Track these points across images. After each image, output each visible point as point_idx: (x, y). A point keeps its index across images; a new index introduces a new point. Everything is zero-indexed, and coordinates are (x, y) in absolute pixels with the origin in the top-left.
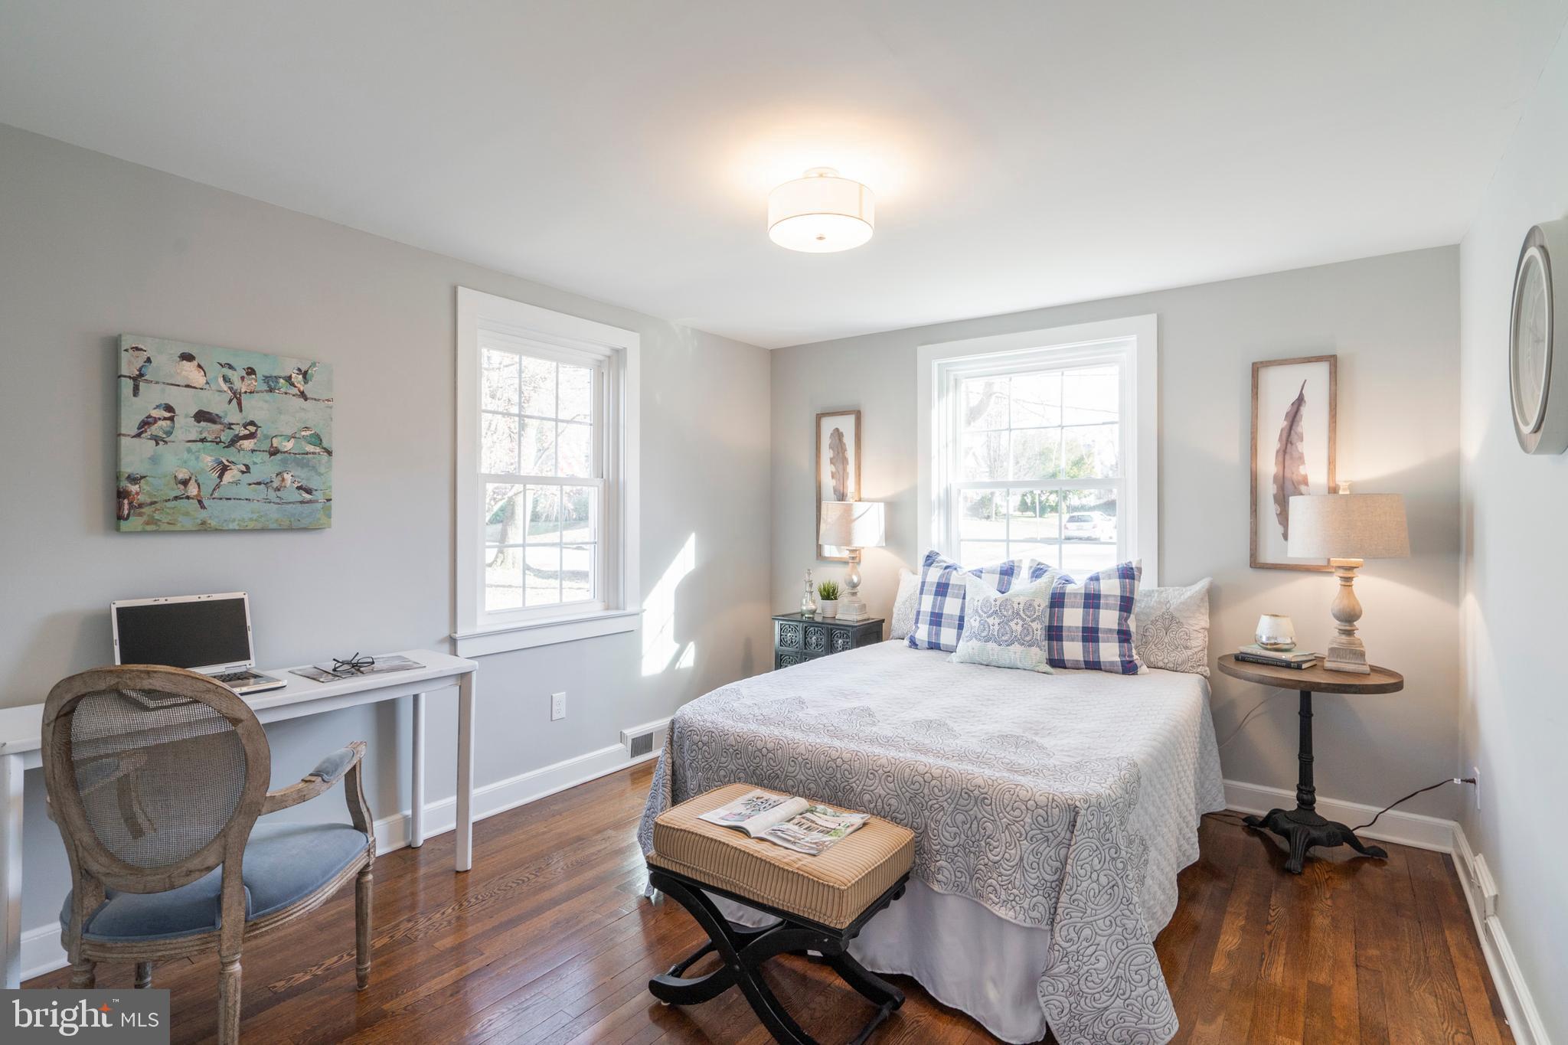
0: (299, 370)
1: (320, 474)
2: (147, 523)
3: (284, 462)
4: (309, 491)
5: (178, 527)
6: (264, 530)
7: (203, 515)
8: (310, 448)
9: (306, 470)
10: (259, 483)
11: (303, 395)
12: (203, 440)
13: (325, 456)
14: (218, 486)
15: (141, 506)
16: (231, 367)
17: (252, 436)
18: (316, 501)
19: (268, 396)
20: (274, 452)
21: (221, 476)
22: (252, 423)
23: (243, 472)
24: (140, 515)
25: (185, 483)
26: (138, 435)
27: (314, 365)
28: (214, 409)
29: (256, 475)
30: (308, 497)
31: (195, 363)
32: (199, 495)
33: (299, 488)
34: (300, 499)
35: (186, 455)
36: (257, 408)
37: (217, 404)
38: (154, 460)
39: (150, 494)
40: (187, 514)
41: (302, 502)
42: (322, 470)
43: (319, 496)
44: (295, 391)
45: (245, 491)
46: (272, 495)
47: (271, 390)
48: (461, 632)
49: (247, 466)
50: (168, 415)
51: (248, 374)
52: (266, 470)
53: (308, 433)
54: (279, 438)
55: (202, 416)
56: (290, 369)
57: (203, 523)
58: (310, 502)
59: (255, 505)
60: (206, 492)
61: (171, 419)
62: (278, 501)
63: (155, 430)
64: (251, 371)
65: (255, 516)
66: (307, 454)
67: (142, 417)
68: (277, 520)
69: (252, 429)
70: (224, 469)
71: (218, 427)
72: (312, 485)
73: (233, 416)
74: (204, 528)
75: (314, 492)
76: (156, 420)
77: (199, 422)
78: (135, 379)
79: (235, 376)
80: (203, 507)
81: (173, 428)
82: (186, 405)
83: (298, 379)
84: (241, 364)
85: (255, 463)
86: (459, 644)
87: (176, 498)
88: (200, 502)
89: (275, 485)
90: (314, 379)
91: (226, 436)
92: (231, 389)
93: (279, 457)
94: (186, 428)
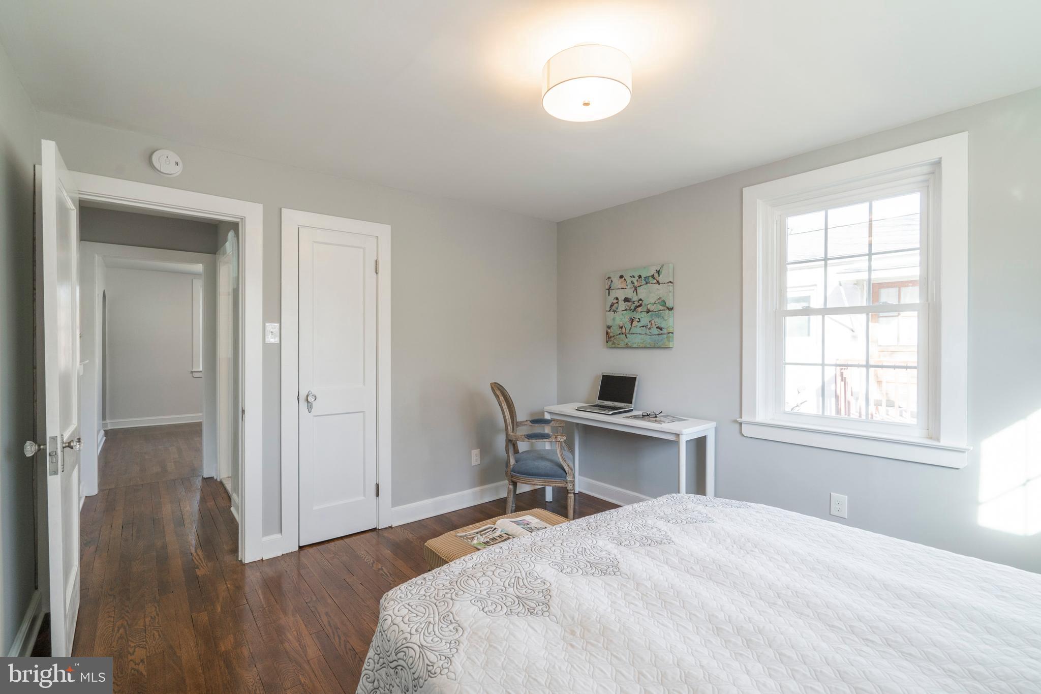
0: (657, 271)
1: (665, 320)
2: (613, 344)
3: (652, 316)
4: (661, 329)
5: (620, 346)
6: (645, 348)
7: (626, 341)
8: (662, 308)
9: (660, 319)
10: (643, 326)
11: (658, 283)
12: (626, 310)
13: (667, 311)
14: (631, 328)
15: (611, 337)
16: (634, 277)
17: (641, 305)
18: (664, 334)
19: (645, 286)
20: (648, 311)
21: (632, 324)
22: (641, 300)
23: (638, 322)
24: (611, 341)
25: (622, 328)
26: (610, 311)
27: (662, 266)
28: (629, 296)
29: (642, 323)
30: (661, 332)
31: (623, 279)
32: (625, 333)
33: (657, 328)
34: (657, 333)
35: (622, 317)
36: (643, 293)
37: (629, 293)
38: (614, 319)
39: (613, 333)
40: (622, 340)
41: (658, 334)
42: (666, 318)
43: (665, 331)
44: (655, 281)
45: (638, 330)
46: (648, 331)
47: (647, 283)
48: (745, 418)
49: (639, 319)
50: (617, 301)
51: (639, 278)
52: (645, 319)
53: (660, 300)
54: (650, 305)
55: (626, 300)
56: (653, 272)
57: (627, 344)
58: (662, 334)
59: (641, 336)
60: (627, 332)
61: (617, 303)
62: (649, 334)
63: (614, 308)
64: (640, 277)
65: (642, 341)
66: (660, 311)
67: (610, 304)
68: (649, 343)
69: (640, 302)
70: (632, 321)
71: (630, 303)
72: (662, 326)
73: (635, 299)
74: (627, 347)
75: (663, 330)
76: (614, 304)
77: (625, 302)
78: (609, 289)
79: (635, 280)
80: (627, 338)
81: (618, 306)
82: (621, 295)
83: (656, 275)
84: (636, 275)
85: (642, 317)
86: (743, 425)
87: (619, 334)
88: (626, 335)
89: (649, 327)
90: (662, 273)
91: (633, 308)
92: (634, 286)
93: (650, 313)
94: (622, 305)
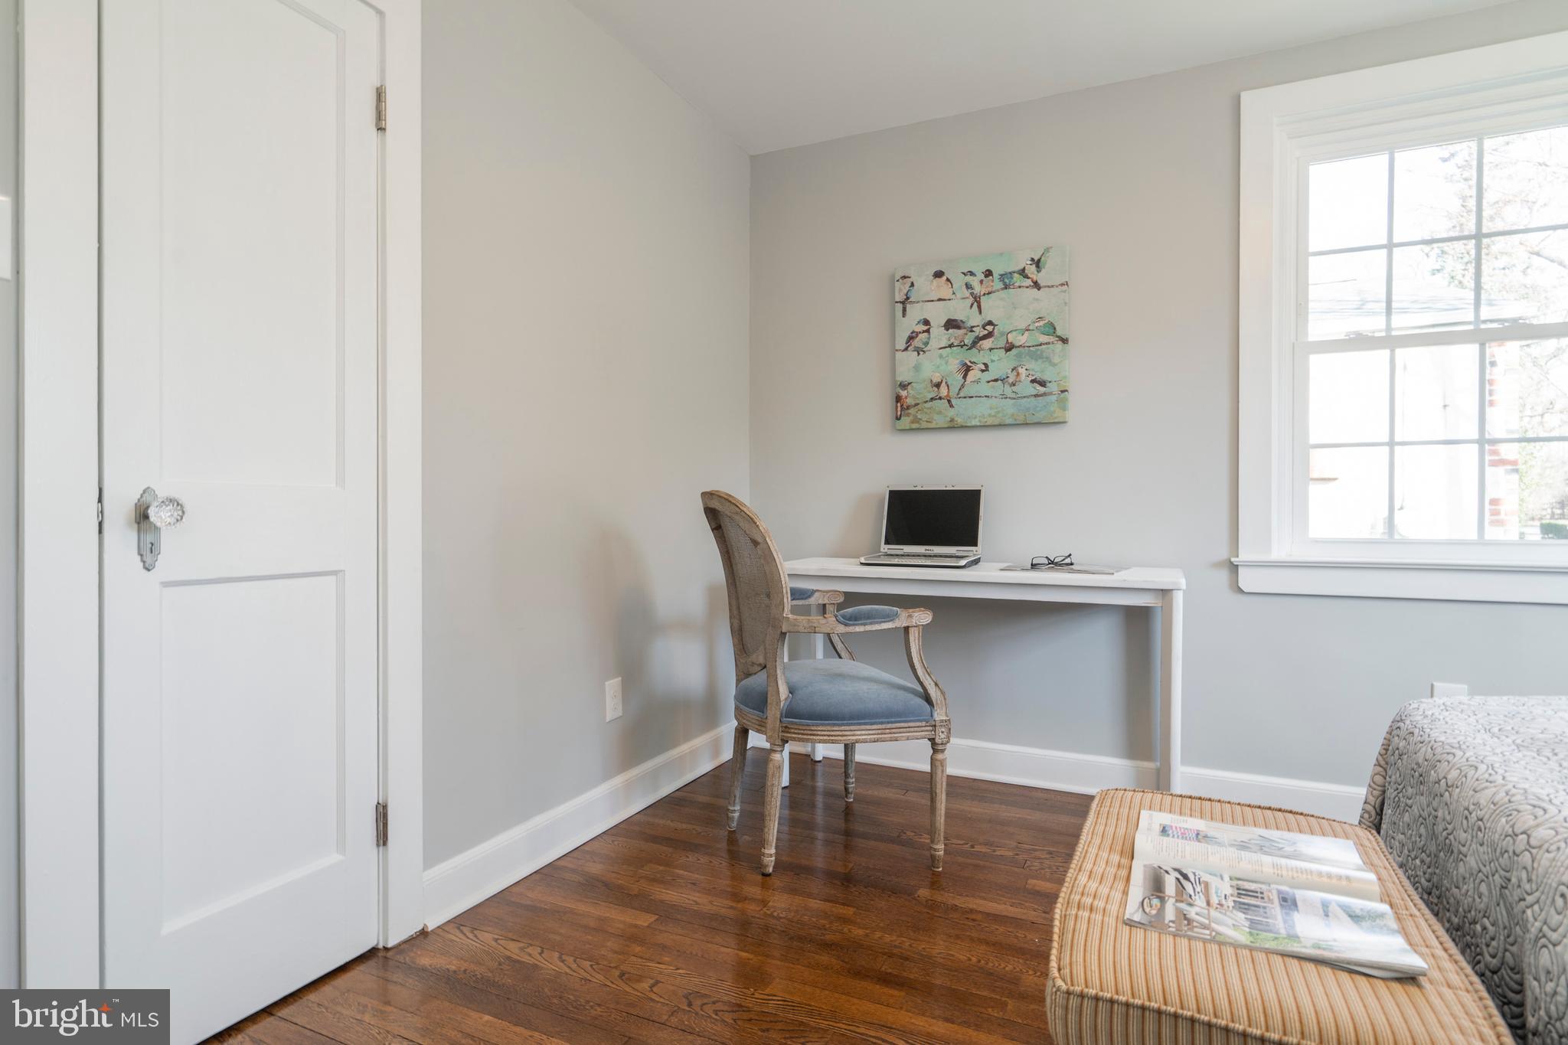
0: (1033, 260)
1: (1054, 365)
2: (912, 422)
3: (1019, 356)
4: (1043, 384)
5: (933, 425)
6: (1001, 426)
7: (951, 413)
8: (1044, 339)
9: (1040, 361)
10: (996, 380)
11: (1036, 285)
12: (951, 346)
13: (1059, 345)
14: (963, 386)
15: (908, 408)
16: (972, 274)
17: (990, 335)
18: (1051, 394)
19: (1003, 294)
20: (1009, 348)
21: (965, 377)
22: (990, 323)
23: (983, 371)
24: (908, 415)
25: (938, 385)
26: (906, 349)
27: (1047, 250)
28: (958, 316)
29: (992, 374)
30: (1042, 390)
31: (944, 278)
32: (948, 395)
33: (1033, 381)
34: (1034, 392)
35: (938, 361)
36: (995, 308)
37: (961, 309)
38: (917, 368)
39: (915, 398)
40: (940, 413)
41: (1036, 396)
42: (1056, 360)
43: (1053, 387)
44: (1029, 282)
45: (985, 389)
46: (1008, 390)
47: (1006, 287)
48: (1244, 556)
49: (986, 365)
50: (925, 328)
51: (986, 276)
52: (1001, 364)
53: (1041, 323)
54: (1014, 333)
55: (951, 324)
56: (1023, 261)
57: (952, 420)
58: (1044, 394)
59: (993, 401)
60: (954, 390)
61: (928, 331)
62: (1014, 396)
63: (917, 343)
64: (988, 273)
65: (993, 412)
66: (1040, 345)
67: (908, 334)
68: (1013, 415)
69: (990, 328)
70: (967, 369)
71: (961, 332)
72: (1045, 377)
73: (975, 319)
74: (953, 427)
75: (1048, 384)
76: (918, 334)
77: (947, 330)
78: (903, 303)
79: (974, 282)
80: (951, 406)
81: (929, 338)
82: (938, 315)
83: (1031, 270)
84: (979, 270)
85: (993, 361)
86: (1241, 570)
87: (932, 399)
88: (949, 401)
89: (1011, 380)
90: (1047, 266)
91: (968, 341)
92: (972, 294)
93: (1014, 352)
94: (939, 336)
